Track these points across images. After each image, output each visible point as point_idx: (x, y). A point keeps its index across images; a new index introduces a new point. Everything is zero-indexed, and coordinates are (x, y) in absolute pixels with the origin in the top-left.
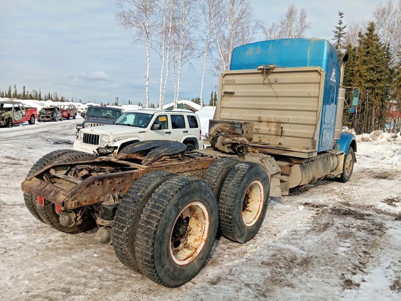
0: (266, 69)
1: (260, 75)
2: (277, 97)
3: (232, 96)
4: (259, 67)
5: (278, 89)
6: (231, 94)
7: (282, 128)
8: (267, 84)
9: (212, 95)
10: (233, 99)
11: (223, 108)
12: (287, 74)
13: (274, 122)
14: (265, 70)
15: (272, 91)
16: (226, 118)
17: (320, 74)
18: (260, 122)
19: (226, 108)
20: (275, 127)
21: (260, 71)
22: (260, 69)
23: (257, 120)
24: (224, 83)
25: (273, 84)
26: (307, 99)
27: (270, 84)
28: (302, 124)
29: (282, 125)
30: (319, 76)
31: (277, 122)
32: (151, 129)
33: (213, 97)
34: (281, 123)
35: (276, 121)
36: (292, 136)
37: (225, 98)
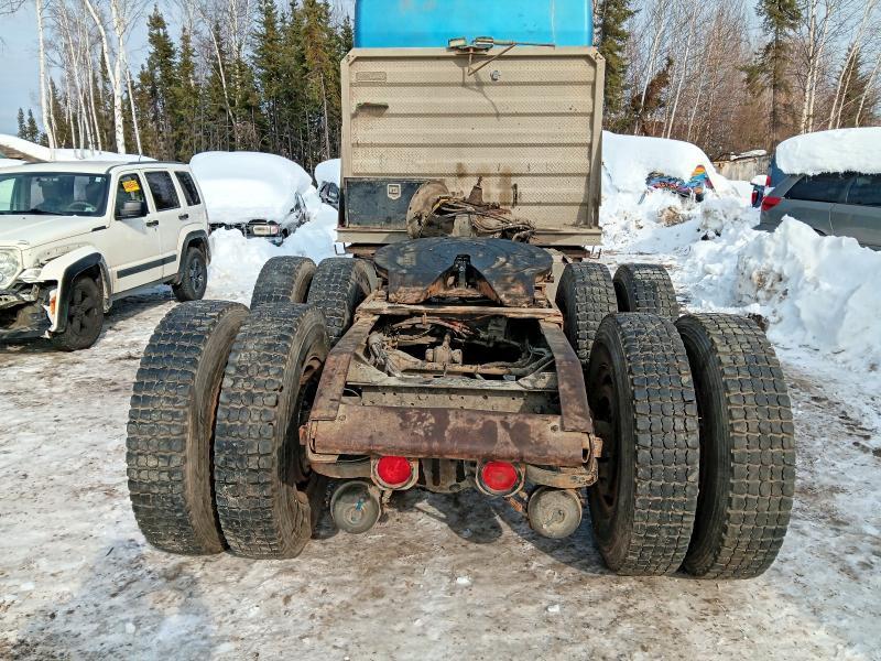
0: (475, 49)
1: (452, 62)
2: (498, 115)
3: (381, 115)
4: (453, 44)
5: (499, 98)
6: (378, 109)
7: (515, 186)
8: (472, 84)
9: (21, 120)
10: (382, 121)
11: (358, 145)
12: (518, 62)
13: (496, 175)
14: (471, 51)
15: (486, 101)
16: (369, 170)
17: (594, 64)
18: (461, 175)
19: (365, 145)
20: (499, 186)
21: (453, 53)
22: (457, 48)
23: (454, 171)
24: (354, 80)
25: (487, 84)
26: (566, 119)
27: (480, 84)
28: (559, 175)
29: (514, 181)
30: (592, 69)
31: (501, 175)
32: (116, 219)
33: (27, 124)
34: (511, 175)
35: (500, 172)
36: (539, 204)
37: (362, 120)
